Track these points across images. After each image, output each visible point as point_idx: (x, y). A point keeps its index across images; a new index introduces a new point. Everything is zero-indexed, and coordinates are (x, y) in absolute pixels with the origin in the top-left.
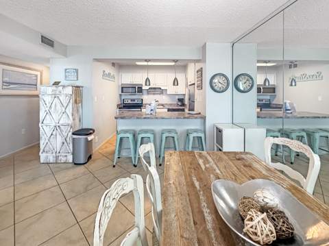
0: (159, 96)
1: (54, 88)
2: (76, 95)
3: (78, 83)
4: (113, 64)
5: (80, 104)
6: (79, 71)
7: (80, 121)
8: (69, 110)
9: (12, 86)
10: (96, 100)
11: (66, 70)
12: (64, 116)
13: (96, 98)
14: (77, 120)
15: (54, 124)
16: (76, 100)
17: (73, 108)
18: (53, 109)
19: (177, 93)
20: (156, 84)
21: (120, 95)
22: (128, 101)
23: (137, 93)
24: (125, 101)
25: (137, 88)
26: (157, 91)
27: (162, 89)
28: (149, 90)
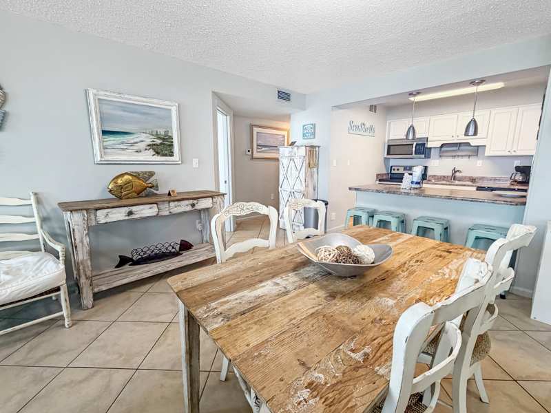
0: (466, 159)
1: (290, 149)
2: (310, 156)
3: (314, 142)
4: (373, 108)
5: (315, 169)
6: (317, 126)
7: (314, 190)
8: (302, 176)
9: (263, 149)
10: (335, 164)
11: (304, 126)
12: (298, 181)
13: (335, 161)
14: (311, 189)
15: (290, 190)
16: (309, 164)
17: (306, 174)
18: (289, 173)
19: (514, 154)
20: (458, 136)
21: (385, 158)
22: (398, 170)
23: (415, 154)
24: (394, 170)
25: (414, 145)
26: (462, 151)
27: (472, 145)
28: (443, 149)
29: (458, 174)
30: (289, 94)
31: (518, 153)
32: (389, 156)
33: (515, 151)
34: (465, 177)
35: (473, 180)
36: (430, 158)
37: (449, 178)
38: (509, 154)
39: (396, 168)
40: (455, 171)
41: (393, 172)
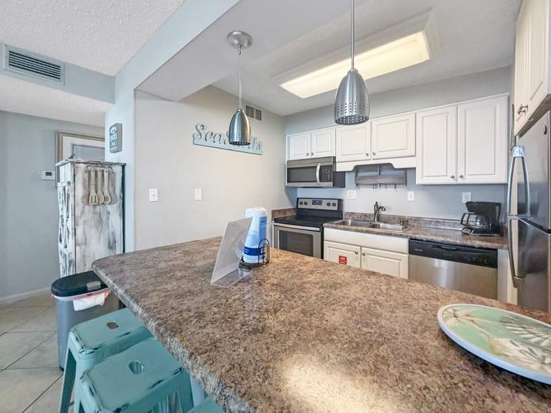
4: (253, 112)
6: (123, 128)
11: (110, 128)
19: (460, 181)
20: (374, 154)
21: (287, 188)
22: (306, 203)
23: (320, 181)
24: (301, 203)
25: (318, 168)
26: (385, 176)
27: (395, 167)
28: (360, 174)
29: (382, 213)
30: (58, 67)
31: (468, 180)
32: (290, 184)
33: (462, 177)
34: (394, 217)
35: (404, 222)
36: (344, 187)
37: (372, 219)
38: (452, 181)
39: (304, 201)
40: (378, 208)
41: (300, 206)
